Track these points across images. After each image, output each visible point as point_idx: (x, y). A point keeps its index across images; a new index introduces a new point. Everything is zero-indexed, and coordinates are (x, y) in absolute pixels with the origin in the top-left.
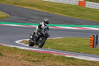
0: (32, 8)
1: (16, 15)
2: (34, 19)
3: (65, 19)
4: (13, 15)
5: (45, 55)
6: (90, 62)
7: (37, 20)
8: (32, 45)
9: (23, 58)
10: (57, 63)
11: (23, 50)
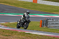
0: (5, 4)
6: (40, 35)
10: (20, 36)
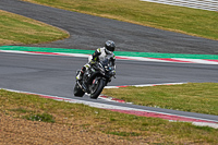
1: (84, 32)
2: (123, 42)
4: (77, 33)
5: (147, 121)
7: (129, 43)
9: (99, 128)
11: (99, 110)
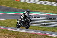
3: (8, 8)
6: (22, 33)
8: (19, 27)
10: (3, 34)
